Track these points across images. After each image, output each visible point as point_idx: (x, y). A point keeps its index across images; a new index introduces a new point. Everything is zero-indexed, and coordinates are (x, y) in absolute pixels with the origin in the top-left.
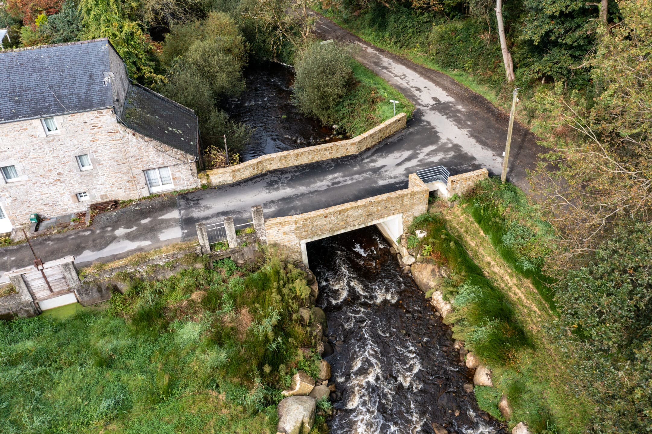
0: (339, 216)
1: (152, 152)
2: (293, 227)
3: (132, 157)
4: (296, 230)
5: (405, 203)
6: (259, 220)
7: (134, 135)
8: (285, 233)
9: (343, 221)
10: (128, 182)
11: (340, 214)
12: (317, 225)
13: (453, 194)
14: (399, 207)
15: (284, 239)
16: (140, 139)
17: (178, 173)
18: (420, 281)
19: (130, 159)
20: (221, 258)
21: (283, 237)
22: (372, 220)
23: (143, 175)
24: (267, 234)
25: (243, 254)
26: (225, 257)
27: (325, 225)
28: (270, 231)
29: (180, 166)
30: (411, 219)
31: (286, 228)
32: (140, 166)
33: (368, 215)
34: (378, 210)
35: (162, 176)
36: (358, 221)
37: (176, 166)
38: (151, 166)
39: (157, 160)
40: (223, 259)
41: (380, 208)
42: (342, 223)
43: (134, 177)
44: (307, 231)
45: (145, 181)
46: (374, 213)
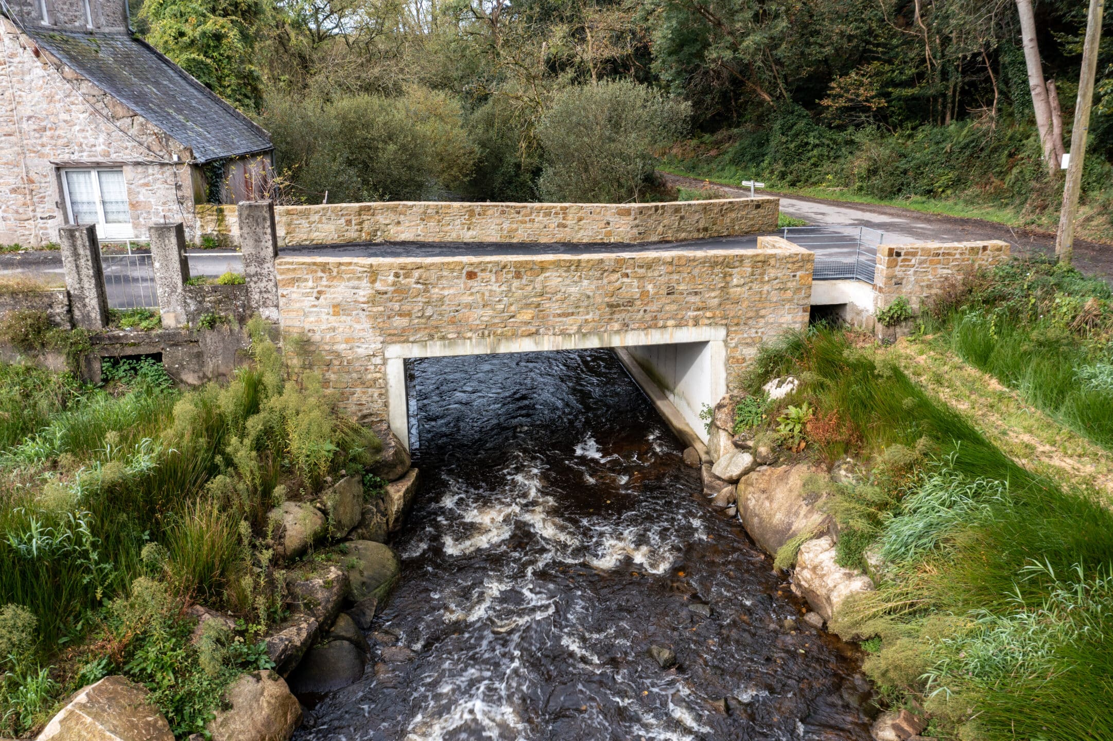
0: (516, 283)
1: (81, 117)
2: (365, 291)
3: (29, 118)
4: (372, 301)
5: (734, 291)
6: (258, 241)
7: (37, 53)
8: (338, 309)
9: (528, 306)
10: (14, 191)
11: (518, 276)
12: (442, 299)
13: (893, 301)
14: (716, 301)
15: (334, 329)
16: (52, 70)
17: (143, 190)
18: (761, 521)
19: (24, 125)
20: (129, 351)
21: (334, 321)
22: (625, 327)
23: (52, 178)
24: (282, 302)
25: (199, 355)
26: (143, 350)
27: (470, 306)
28: (294, 292)
29: (150, 170)
30: (751, 353)
31: (340, 291)
32: (47, 150)
33: (610, 306)
34: (645, 293)
35: (107, 199)
36: (580, 319)
37: (140, 169)
38: (75, 157)
39: (92, 141)
40: (138, 358)
41: (650, 287)
42: (527, 315)
43: (32, 182)
44: (409, 314)
45: (57, 198)
46: (631, 303)
